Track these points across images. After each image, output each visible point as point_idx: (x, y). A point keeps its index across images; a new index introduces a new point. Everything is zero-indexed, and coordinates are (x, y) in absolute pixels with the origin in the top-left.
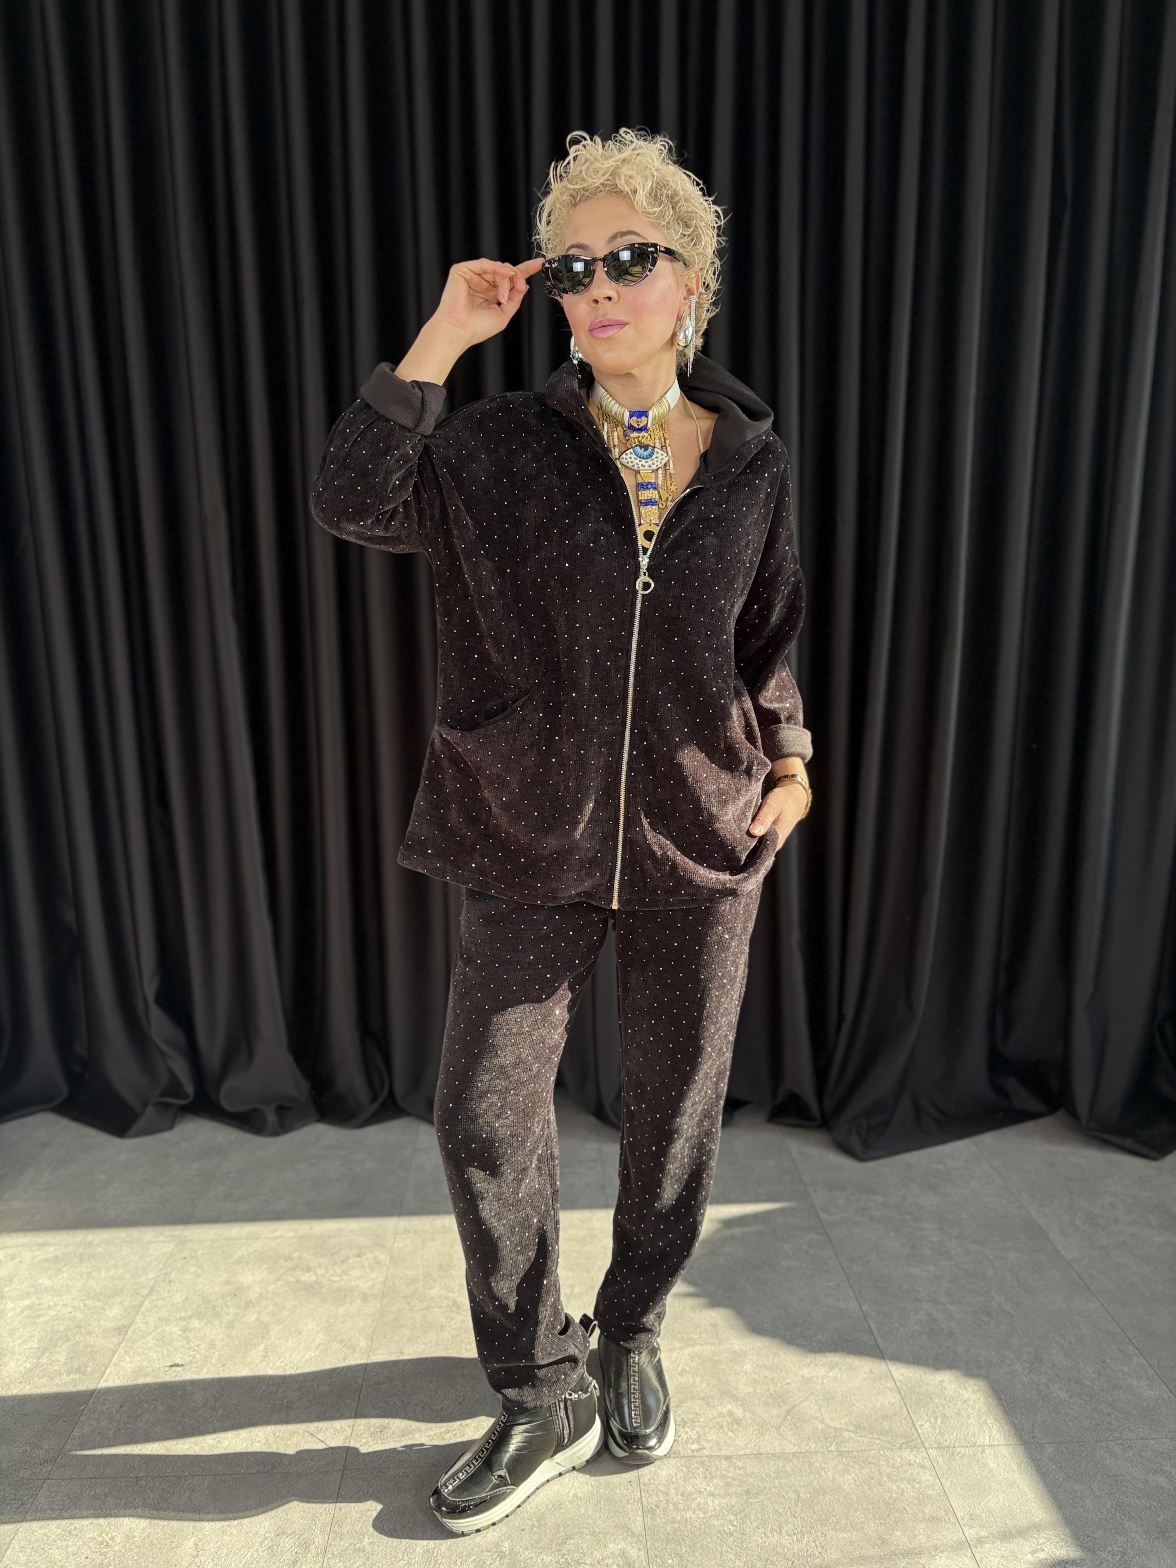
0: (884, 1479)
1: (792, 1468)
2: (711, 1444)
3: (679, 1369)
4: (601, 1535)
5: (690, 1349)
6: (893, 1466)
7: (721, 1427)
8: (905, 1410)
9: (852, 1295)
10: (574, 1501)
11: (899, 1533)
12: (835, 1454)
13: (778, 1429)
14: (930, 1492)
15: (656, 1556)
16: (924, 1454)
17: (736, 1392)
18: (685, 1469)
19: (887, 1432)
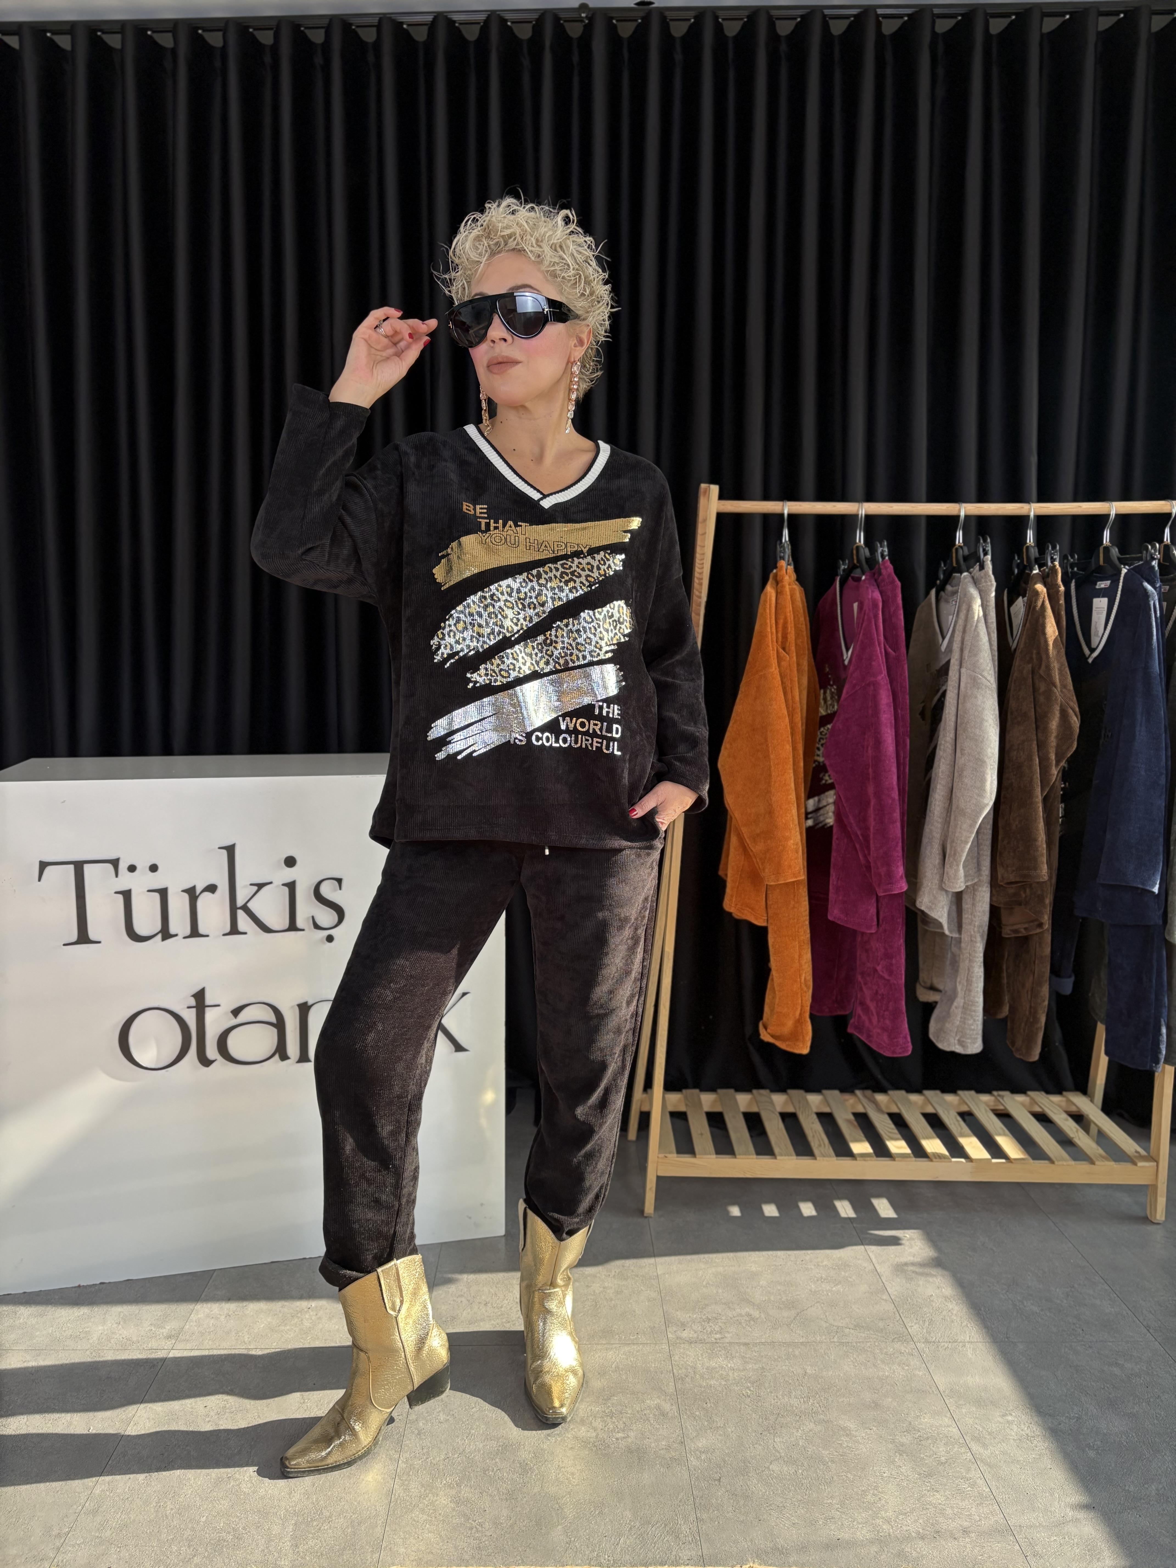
0: (879, 1362)
1: (800, 1352)
2: (731, 1335)
3: (704, 1283)
4: (640, 1394)
5: (714, 1270)
6: (886, 1354)
7: (740, 1323)
8: (898, 1315)
9: (855, 1233)
10: (616, 1371)
11: (890, 1400)
12: (837, 1344)
13: (788, 1325)
14: (917, 1372)
15: (686, 1409)
16: (913, 1346)
17: (753, 1300)
18: (709, 1351)
19: (882, 1330)
